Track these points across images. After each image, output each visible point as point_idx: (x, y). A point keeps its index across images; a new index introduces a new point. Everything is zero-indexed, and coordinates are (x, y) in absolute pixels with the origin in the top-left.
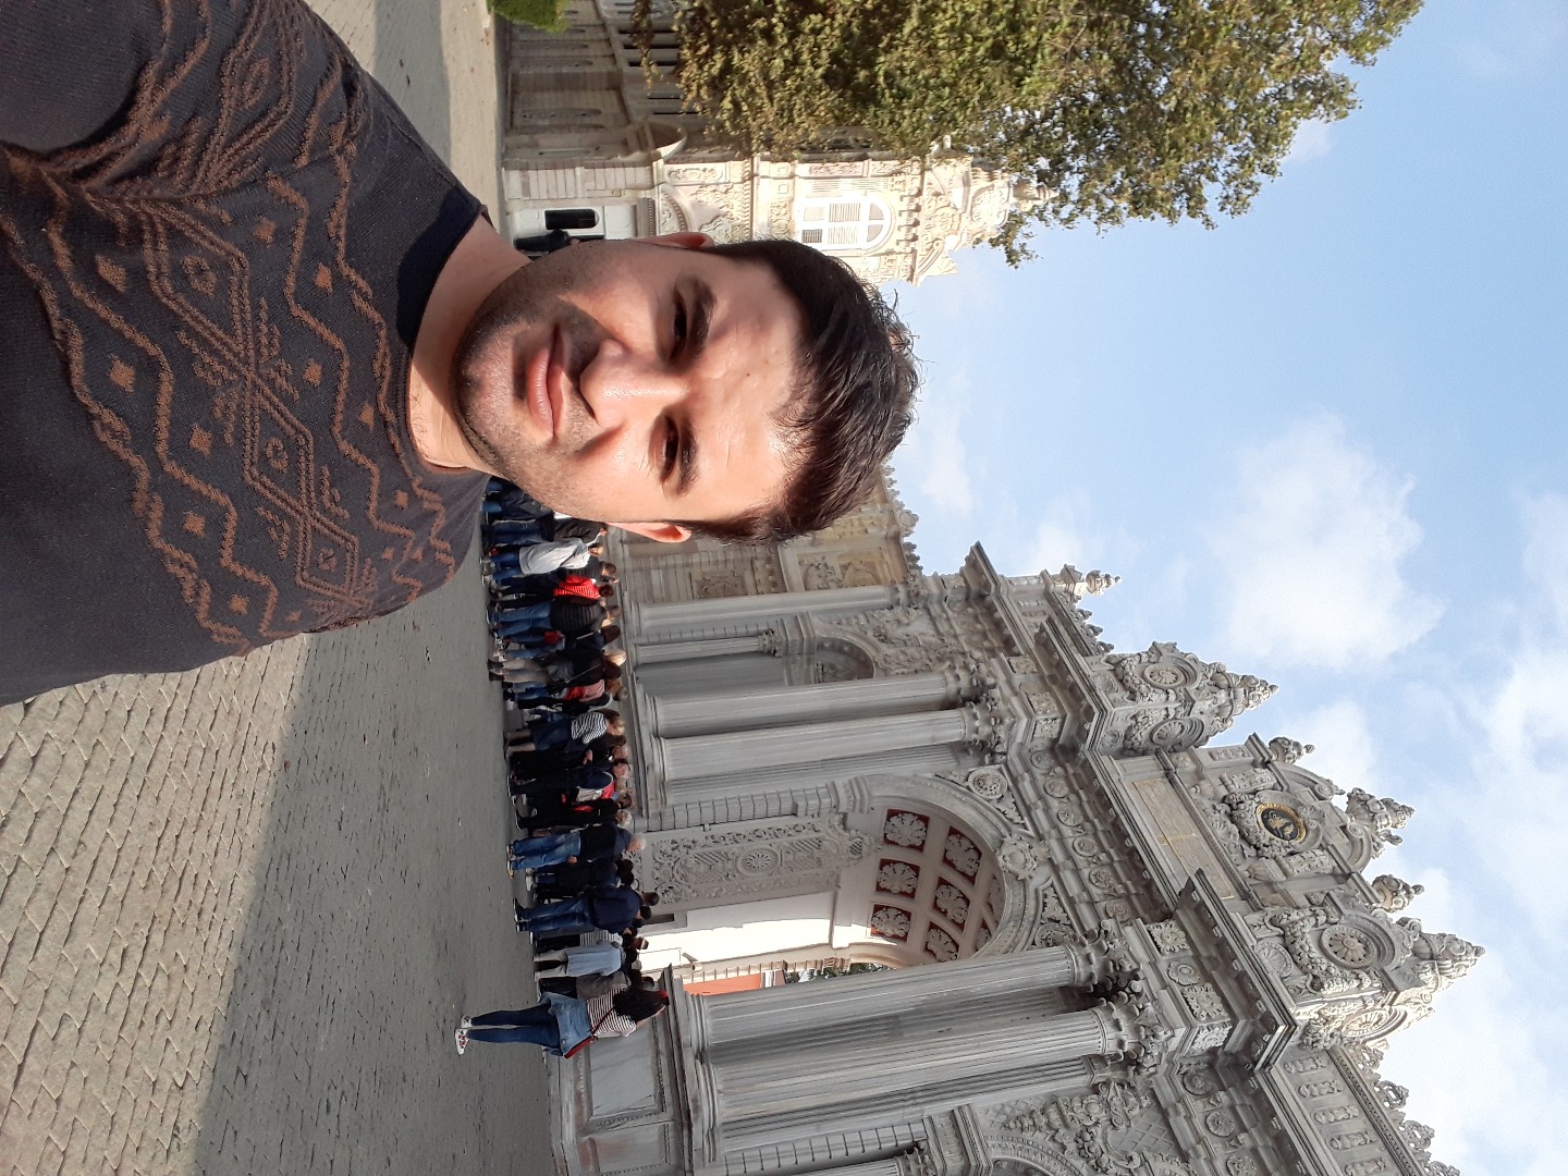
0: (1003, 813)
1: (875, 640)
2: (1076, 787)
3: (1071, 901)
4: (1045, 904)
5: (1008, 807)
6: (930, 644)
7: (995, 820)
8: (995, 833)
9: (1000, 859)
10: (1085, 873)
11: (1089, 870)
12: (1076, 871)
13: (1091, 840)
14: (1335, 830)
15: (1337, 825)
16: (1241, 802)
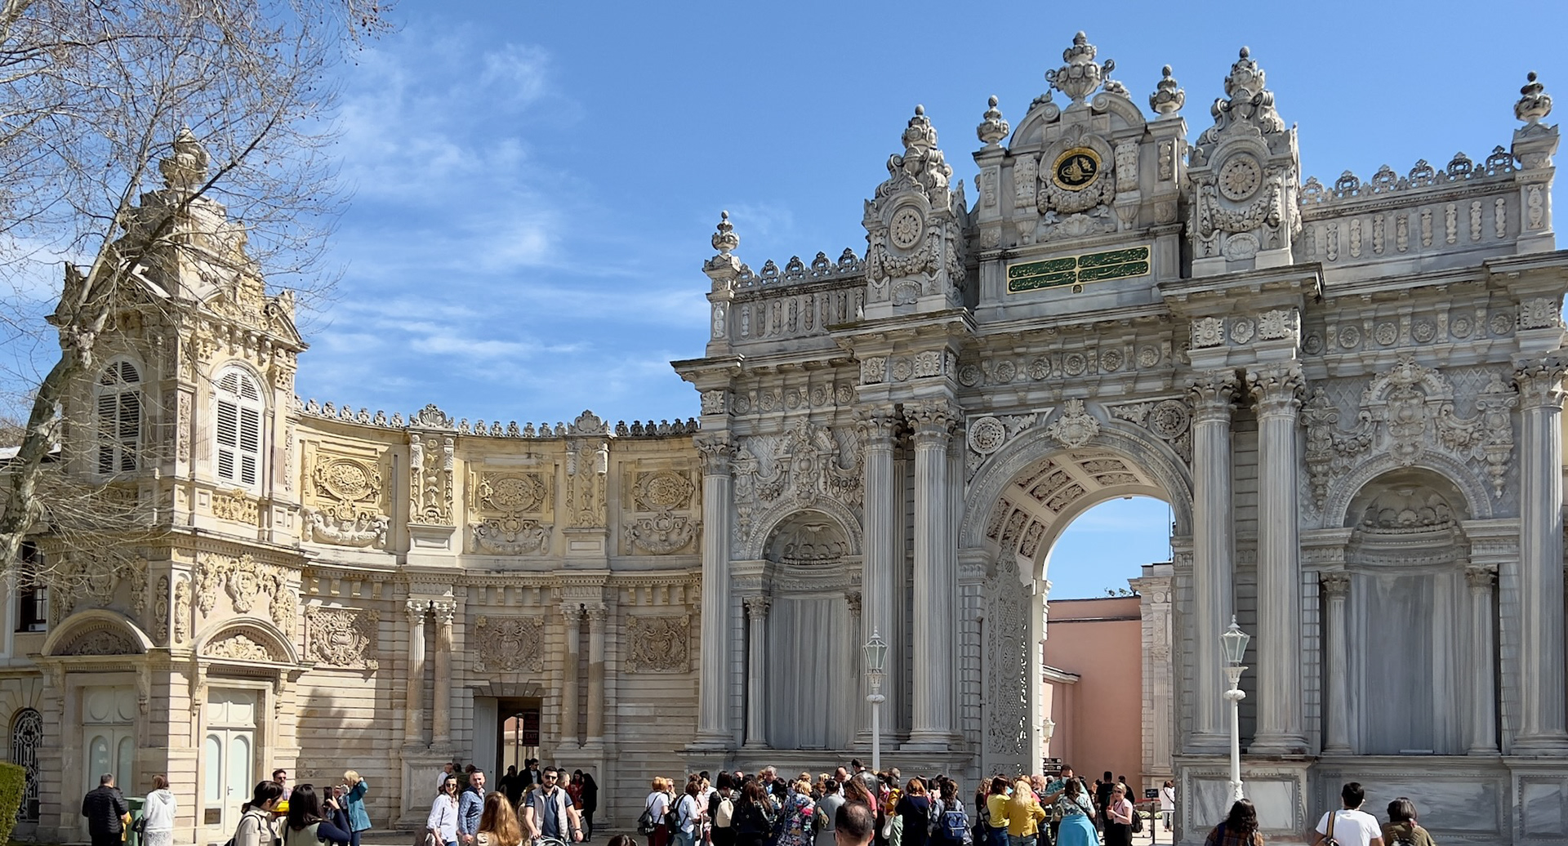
0: (1023, 429)
1: (776, 502)
2: (1009, 353)
4: (1128, 419)
5: (1018, 424)
6: (790, 446)
7: (1026, 441)
9: (1073, 446)
10: (1101, 373)
11: (1100, 369)
12: (1099, 381)
13: (1069, 356)
14: (1095, 122)
15: (1091, 117)
16: (1049, 197)
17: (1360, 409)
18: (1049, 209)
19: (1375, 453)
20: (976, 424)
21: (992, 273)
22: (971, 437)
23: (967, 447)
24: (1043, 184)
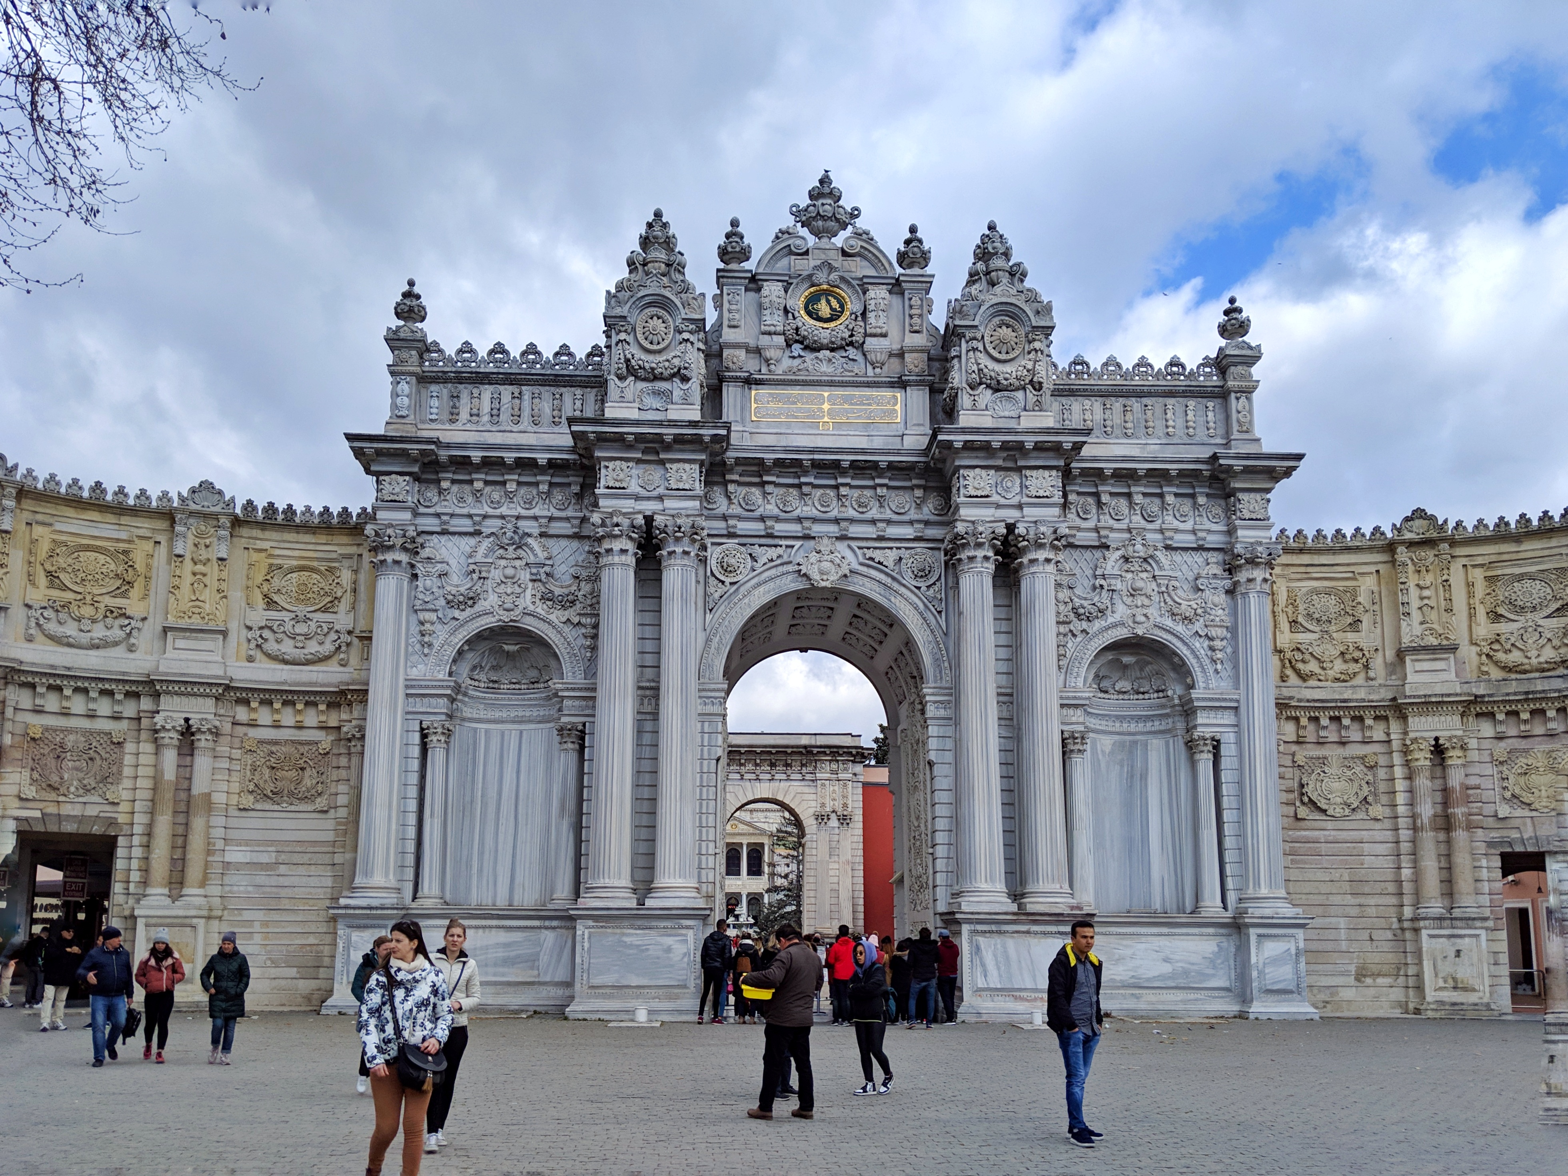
0: (772, 560)
1: (469, 612)
2: (757, 480)
3: (881, 538)
4: (879, 563)
5: (765, 554)
6: (491, 550)
7: (773, 572)
8: (790, 577)
9: (823, 584)
10: (851, 513)
11: (850, 509)
12: (852, 521)
13: (819, 492)
14: (845, 263)
15: (841, 258)
16: (797, 329)
17: (1095, 577)
18: (797, 341)
19: (1111, 620)
20: (719, 549)
21: (735, 396)
22: (713, 563)
23: (709, 573)
24: (790, 315)
